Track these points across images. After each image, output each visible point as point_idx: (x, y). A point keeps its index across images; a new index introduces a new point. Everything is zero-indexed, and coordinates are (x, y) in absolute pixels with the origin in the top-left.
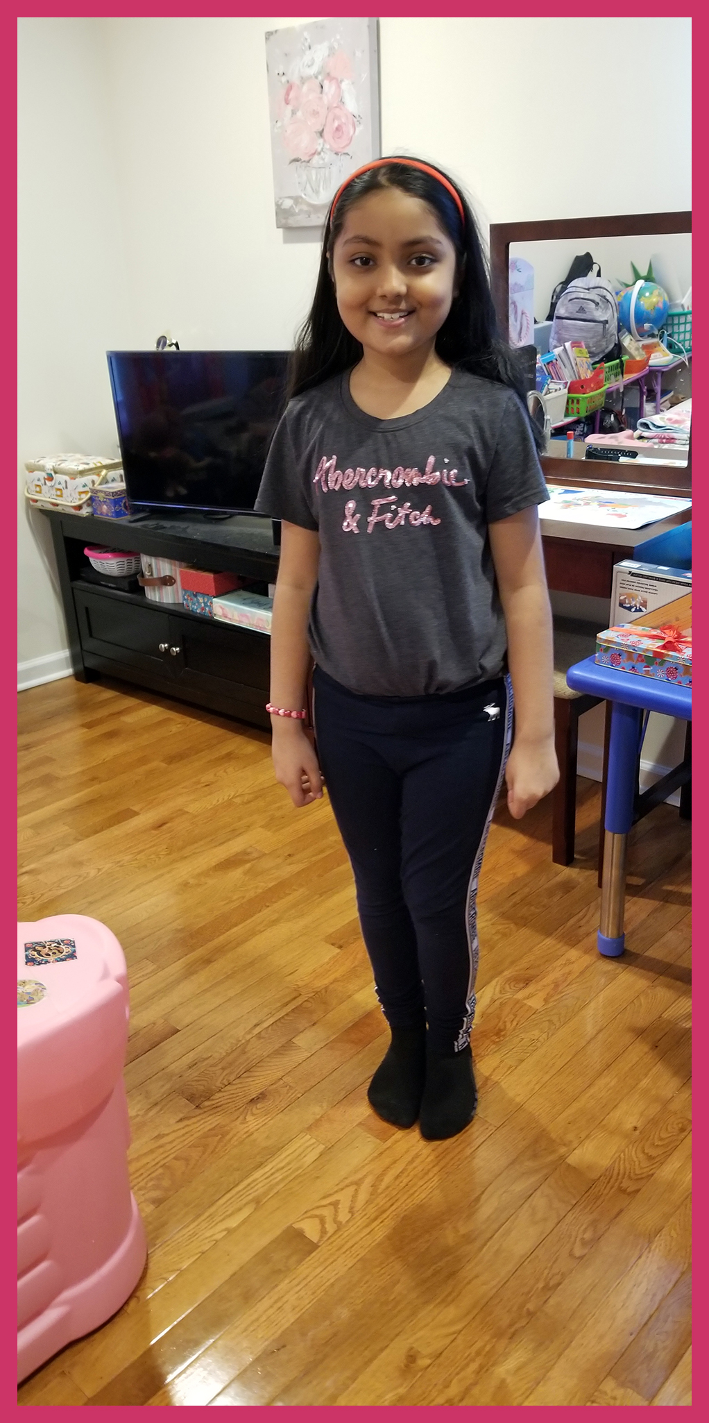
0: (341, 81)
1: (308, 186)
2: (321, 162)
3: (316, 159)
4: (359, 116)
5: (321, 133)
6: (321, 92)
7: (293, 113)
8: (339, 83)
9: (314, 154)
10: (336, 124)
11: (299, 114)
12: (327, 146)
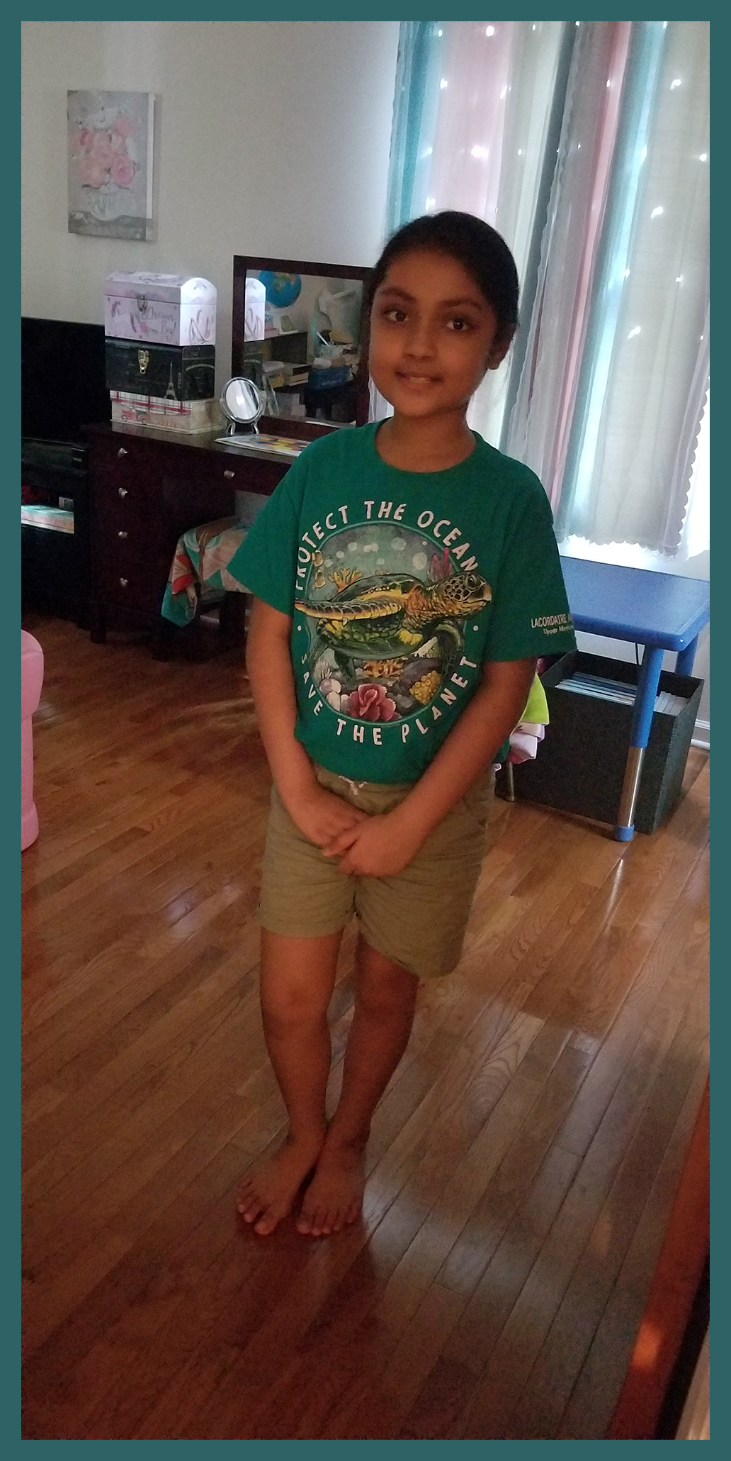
0: (126, 137)
1: (96, 207)
2: (107, 190)
3: (103, 188)
4: (139, 164)
5: (108, 170)
6: (110, 142)
7: (87, 152)
8: (124, 138)
9: (102, 184)
10: (120, 167)
11: (92, 154)
12: (113, 180)
